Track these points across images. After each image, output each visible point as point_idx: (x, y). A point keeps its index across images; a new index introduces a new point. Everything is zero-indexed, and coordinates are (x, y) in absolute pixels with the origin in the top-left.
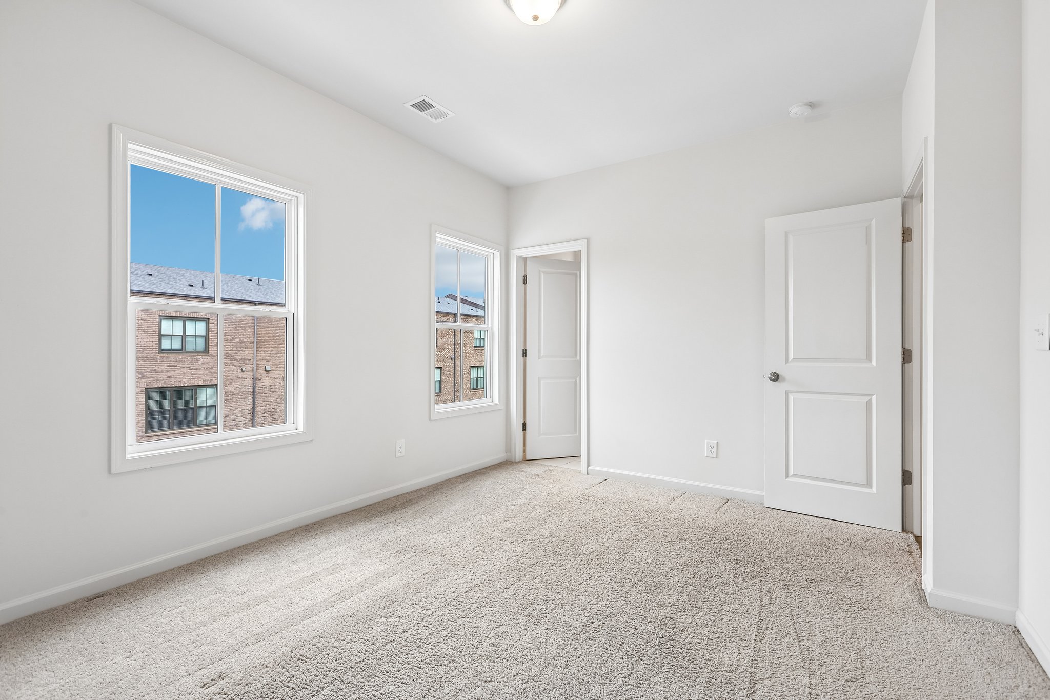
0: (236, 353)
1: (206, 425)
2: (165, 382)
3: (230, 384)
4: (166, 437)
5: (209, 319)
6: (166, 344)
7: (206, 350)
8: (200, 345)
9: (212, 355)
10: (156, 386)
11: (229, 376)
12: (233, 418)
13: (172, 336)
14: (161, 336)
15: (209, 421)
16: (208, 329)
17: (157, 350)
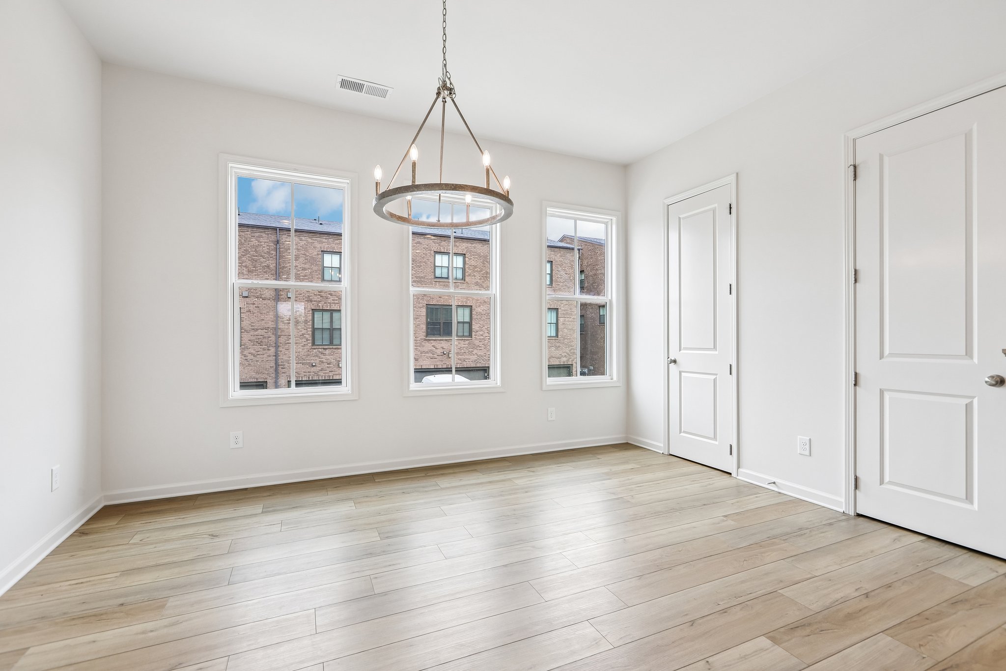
0: (483, 282)
1: (463, 336)
2: (437, 301)
3: (480, 306)
4: (438, 341)
5: (465, 254)
6: (438, 274)
7: (463, 279)
8: (460, 275)
9: (467, 282)
10: (432, 303)
11: (479, 300)
12: (481, 333)
13: (442, 267)
14: (435, 266)
15: (465, 334)
16: (464, 263)
17: (433, 277)
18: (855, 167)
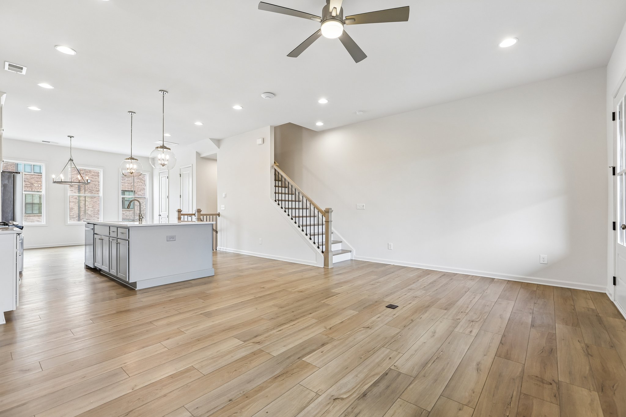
18: (180, 175)
